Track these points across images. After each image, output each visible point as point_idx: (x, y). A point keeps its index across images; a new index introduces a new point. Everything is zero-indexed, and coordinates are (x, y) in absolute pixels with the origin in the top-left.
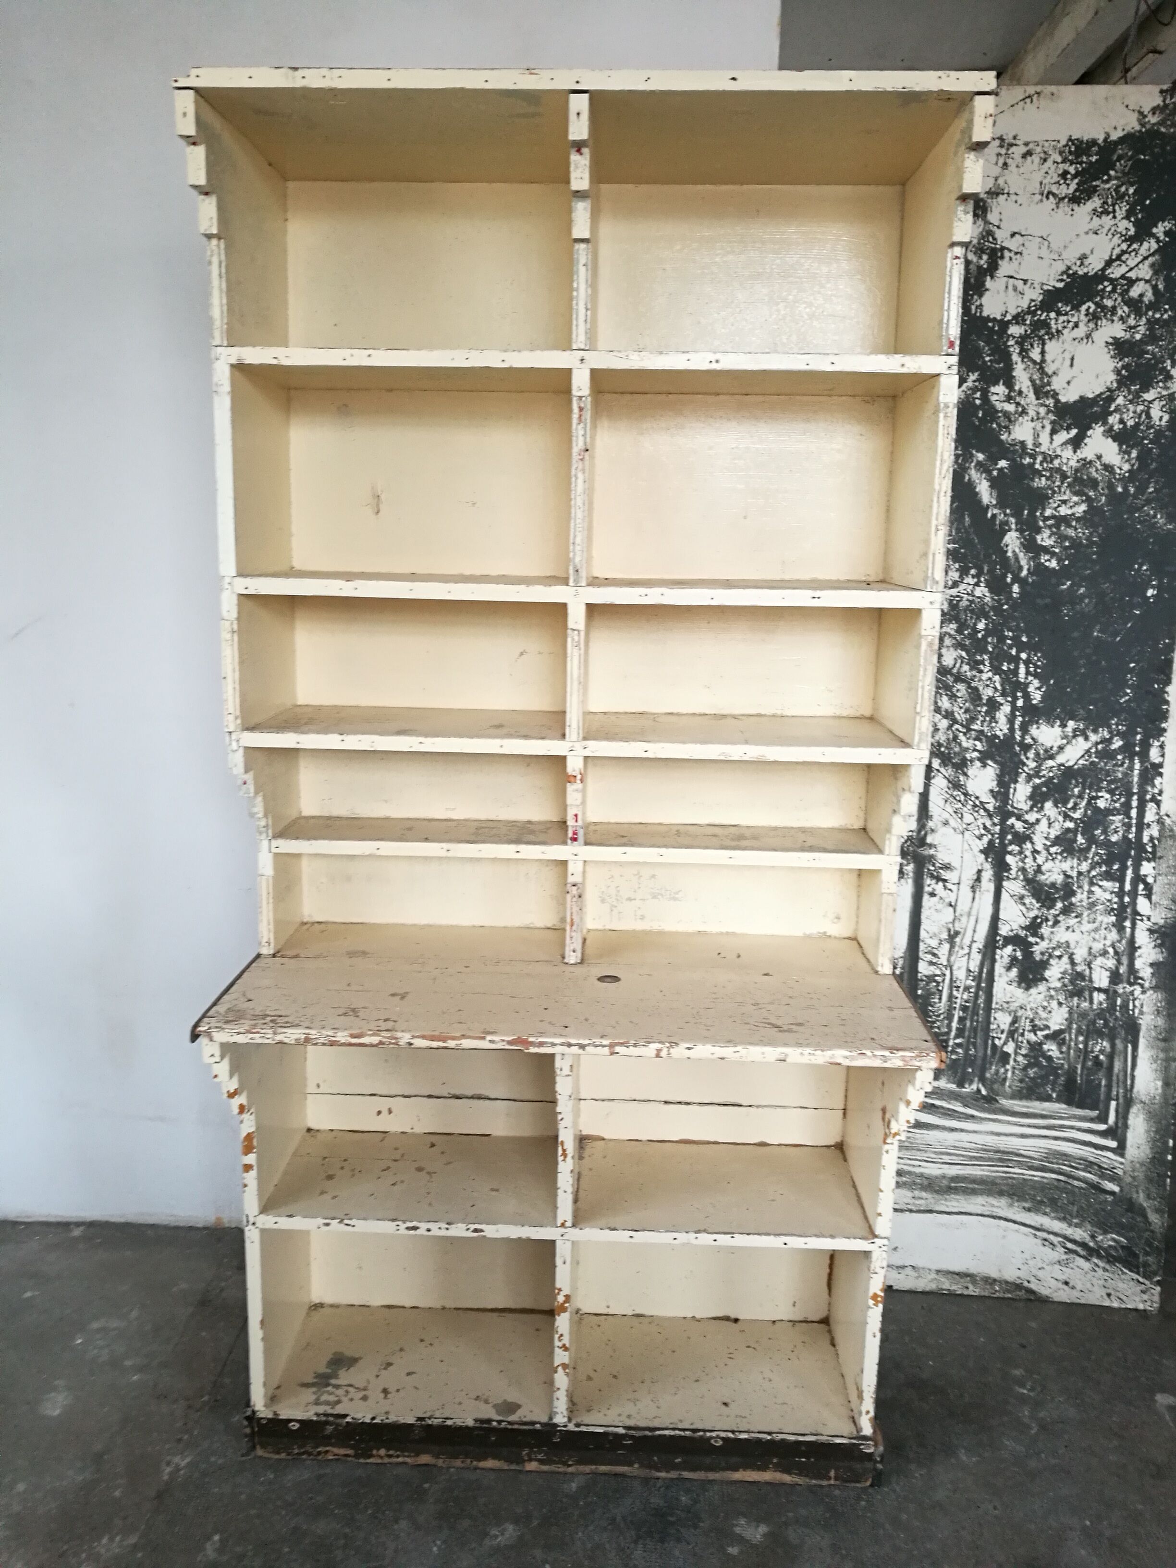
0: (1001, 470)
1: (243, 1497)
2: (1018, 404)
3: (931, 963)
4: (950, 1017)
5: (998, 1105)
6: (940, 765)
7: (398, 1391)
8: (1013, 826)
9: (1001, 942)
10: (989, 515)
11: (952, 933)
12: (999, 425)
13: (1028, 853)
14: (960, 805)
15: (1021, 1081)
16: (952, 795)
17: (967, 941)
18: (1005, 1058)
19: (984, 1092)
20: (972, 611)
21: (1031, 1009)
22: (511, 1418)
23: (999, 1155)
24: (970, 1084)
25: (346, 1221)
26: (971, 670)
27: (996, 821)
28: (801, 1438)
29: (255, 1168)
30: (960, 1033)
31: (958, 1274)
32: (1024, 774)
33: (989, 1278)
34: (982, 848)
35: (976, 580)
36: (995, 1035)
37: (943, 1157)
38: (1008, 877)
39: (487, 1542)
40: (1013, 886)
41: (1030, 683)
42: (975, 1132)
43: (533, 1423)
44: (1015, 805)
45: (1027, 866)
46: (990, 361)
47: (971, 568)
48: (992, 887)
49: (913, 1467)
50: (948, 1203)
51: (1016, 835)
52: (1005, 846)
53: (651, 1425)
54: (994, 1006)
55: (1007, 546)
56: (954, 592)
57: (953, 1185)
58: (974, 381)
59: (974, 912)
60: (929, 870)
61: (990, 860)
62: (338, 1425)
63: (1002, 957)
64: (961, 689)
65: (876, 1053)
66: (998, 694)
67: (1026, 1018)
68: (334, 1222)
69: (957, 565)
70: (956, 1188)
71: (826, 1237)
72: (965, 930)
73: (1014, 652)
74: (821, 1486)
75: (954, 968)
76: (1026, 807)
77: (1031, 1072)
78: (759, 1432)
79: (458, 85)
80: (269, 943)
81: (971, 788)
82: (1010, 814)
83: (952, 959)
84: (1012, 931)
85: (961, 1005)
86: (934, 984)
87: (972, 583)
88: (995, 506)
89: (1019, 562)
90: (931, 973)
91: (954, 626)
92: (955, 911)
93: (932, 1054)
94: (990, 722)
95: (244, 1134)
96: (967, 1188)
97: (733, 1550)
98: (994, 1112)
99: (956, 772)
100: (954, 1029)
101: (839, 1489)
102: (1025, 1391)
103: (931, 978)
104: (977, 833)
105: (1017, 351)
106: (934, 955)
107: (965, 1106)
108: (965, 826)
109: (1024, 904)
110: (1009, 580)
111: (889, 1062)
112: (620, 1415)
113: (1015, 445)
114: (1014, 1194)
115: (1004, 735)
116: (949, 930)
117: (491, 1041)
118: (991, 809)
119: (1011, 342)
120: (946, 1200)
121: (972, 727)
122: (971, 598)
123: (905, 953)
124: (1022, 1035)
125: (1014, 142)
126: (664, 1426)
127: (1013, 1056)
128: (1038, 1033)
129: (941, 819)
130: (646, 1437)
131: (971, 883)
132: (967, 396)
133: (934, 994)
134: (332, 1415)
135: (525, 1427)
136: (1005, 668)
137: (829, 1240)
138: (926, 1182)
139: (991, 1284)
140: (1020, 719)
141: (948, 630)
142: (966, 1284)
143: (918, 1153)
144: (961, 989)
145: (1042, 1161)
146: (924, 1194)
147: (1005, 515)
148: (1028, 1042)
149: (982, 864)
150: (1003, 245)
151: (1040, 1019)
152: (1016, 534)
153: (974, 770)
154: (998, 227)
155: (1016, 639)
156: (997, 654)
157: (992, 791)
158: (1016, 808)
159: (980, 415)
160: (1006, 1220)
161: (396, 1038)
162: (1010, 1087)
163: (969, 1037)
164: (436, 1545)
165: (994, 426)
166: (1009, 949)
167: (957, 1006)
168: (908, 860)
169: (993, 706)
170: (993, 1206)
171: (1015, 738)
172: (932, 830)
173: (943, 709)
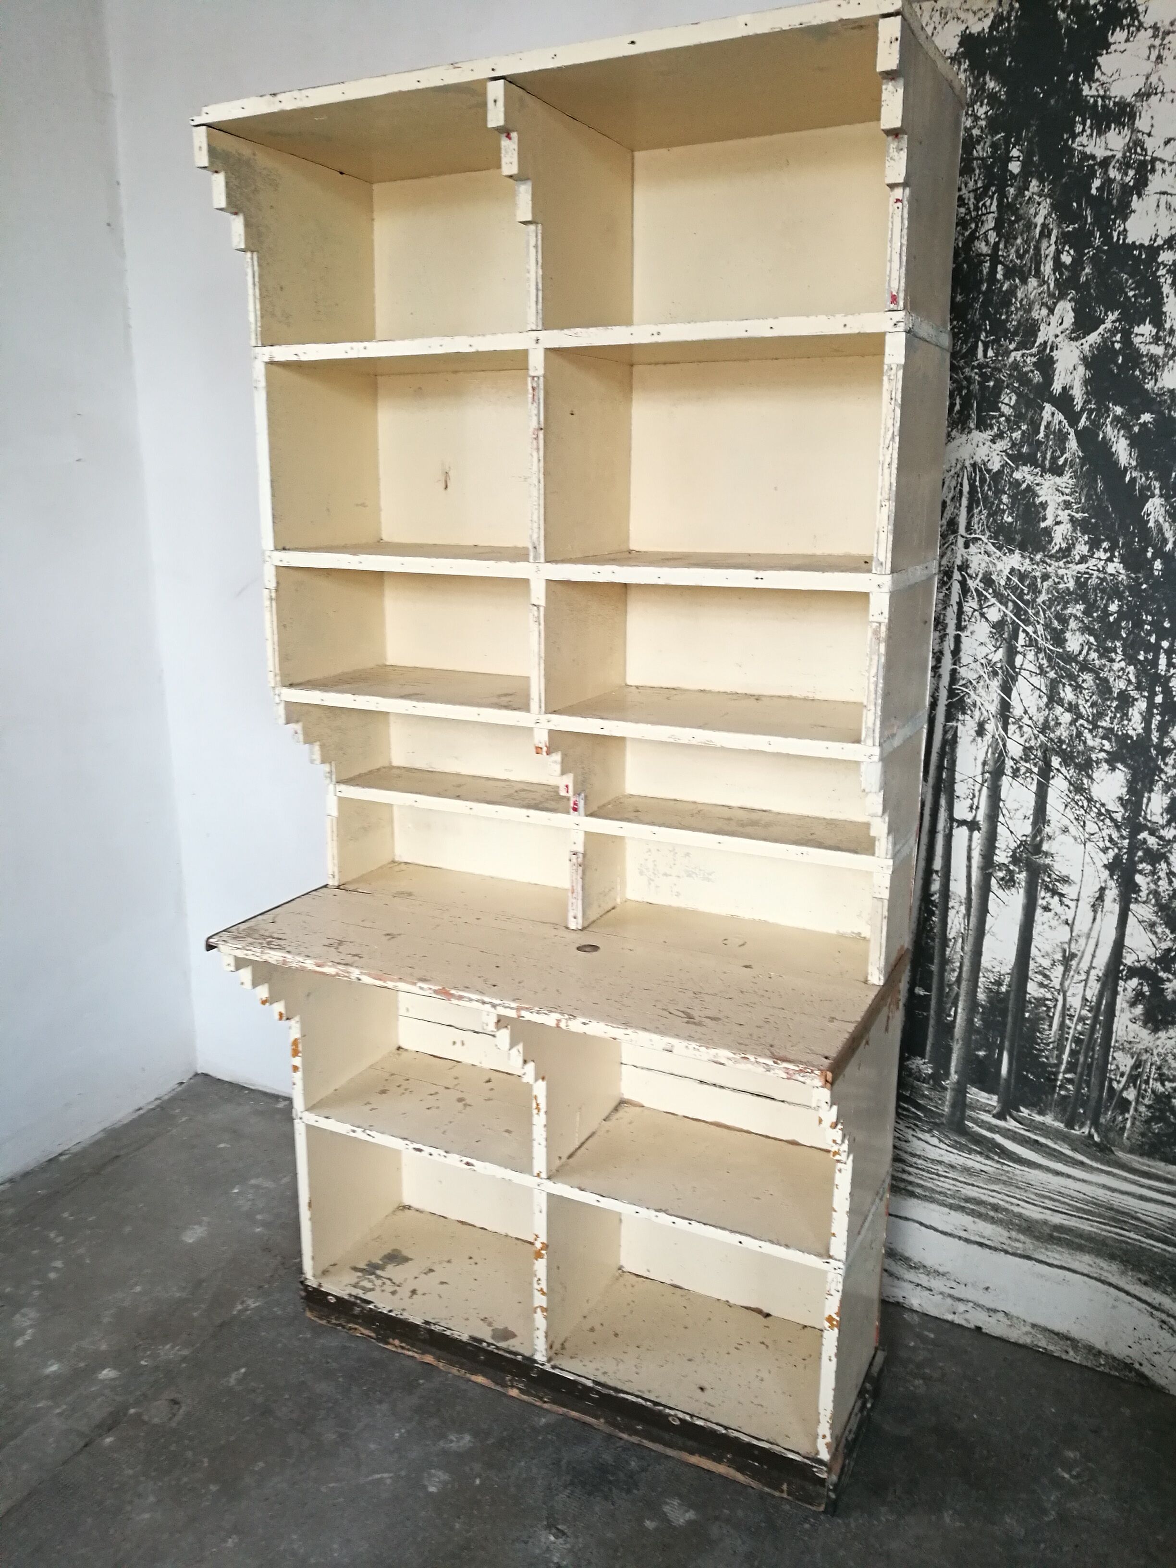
0: (1145, 424)
1: (279, 1345)
2: (1168, 345)
3: (1041, 985)
4: (1060, 1048)
5: (1112, 1157)
6: (1060, 764)
7: (424, 1294)
8: (1145, 841)
9: (1124, 973)
10: (1127, 479)
11: (1067, 954)
12: (1143, 372)
13: (1162, 874)
14: (1082, 812)
15: (1143, 1135)
16: (1073, 800)
17: (1084, 966)
18: (1124, 1105)
19: (1096, 1138)
20: (1103, 591)
21: (1159, 1055)
22: (501, 1344)
23: (1111, 1214)
24: (1081, 1127)
25: (368, 1132)
26: (1100, 658)
27: (1124, 833)
28: (755, 1442)
29: (301, 1070)
30: (1071, 1068)
31: (1057, 1334)
32: (1161, 783)
33: (1094, 1348)
34: (1106, 863)
35: (1108, 554)
36: (1113, 1077)
37: (1046, 1201)
38: (1136, 899)
39: (442, 1443)
40: (1142, 911)
41: (1172, 676)
42: (1084, 1181)
43: (516, 1354)
44: (1149, 818)
45: (1161, 889)
46: (1133, 296)
47: (1104, 541)
48: (1116, 908)
49: (883, 1509)
50: (1049, 1253)
51: (1148, 851)
52: (1135, 864)
53: (619, 1386)
54: (1113, 1044)
55: (1148, 515)
56: (1082, 567)
57: (1055, 1234)
58: (1113, 322)
59: (1094, 934)
60: (1043, 880)
61: (1115, 877)
62: (363, 1308)
63: (1125, 990)
64: (1088, 679)
65: (760, 1060)
66: (1132, 687)
67: (1152, 1064)
68: (359, 1130)
69: (1086, 538)
70: (1059, 1239)
71: (781, 1245)
72: (1083, 953)
73: (1153, 639)
74: (773, 1497)
75: (1068, 994)
76: (1162, 821)
77: (1156, 1127)
78: (717, 1424)
79: (396, 89)
80: (334, 876)
81: (1097, 792)
82: (1142, 828)
83: (1067, 983)
84: (1139, 961)
85: (1074, 1036)
86: (1045, 1009)
87: (1105, 558)
88: (1135, 468)
89: (1163, 534)
90: (1041, 996)
91: (1081, 607)
92: (1072, 931)
93: (816, 1072)
94: (1122, 719)
95: (292, 1039)
96: (1073, 1242)
97: (649, 1524)
98: (1108, 1163)
99: (1079, 774)
100: (1065, 1062)
101: (790, 1505)
102: (1066, 1476)
103: (1041, 1001)
104: (1101, 845)
105: (1169, 281)
106: (1046, 976)
107: (1074, 1150)
108: (1087, 836)
109: (1155, 933)
110: (1149, 555)
111: (772, 1072)
112: (597, 1369)
113: (1163, 394)
114: (1127, 1261)
115: (1138, 735)
116: (1064, 951)
117: (421, 988)
118: (1119, 819)
119: (1162, 272)
120: (1047, 1249)
121: (1099, 723)
122: (1102, 575)
123: (1013, 969)
124: (1147, 1082)
125: (1171, 29)
126: (631, 1391)
127: (1133, 1103)
128: (1166, 1083)
129: (1059, 825)
130: (610, 1395)
131: (1092, 900)
132: (1104, 340)
133: (1043, 1019)
134: (361, 1299)
135: (508, 1355)
136: (1141, 657)
137: (783, 1249)
138: (1024, 1224)
139: (1095, 1355)
140: (1158, 718)
141: (1074, 611)
142: (1065, 1348)
143: (1018, 1191)
144: (1075, 1019)
145: (1164, 1231)
146: (1021, 1237)
147: (1147, 478)
148: (1153, 1091)
149: (1106, 881)
150: (1154, 155)
151: (1169, 1068)
152: (1162, 501)
153: (1101, 773)
154: (1149, 135)
155: (1157, 626)
156: (1133, 641)
157: (1120, 799)
158: (1150, 821)
159: (1120, 361)
160: (1116, 1287)
161: (348, 972)
162: (1128, 1139)
163: (1082, 1074)
164: (400, 1432)
165: (1137, 373)
166: (1134, 982)
167: (1070, 1037)
168: (1020, 867)
169: (1125, 701)
170: (1102, 1269)
171: (1152, 740)
172: (1050, 837)
173: (1066, 701)
